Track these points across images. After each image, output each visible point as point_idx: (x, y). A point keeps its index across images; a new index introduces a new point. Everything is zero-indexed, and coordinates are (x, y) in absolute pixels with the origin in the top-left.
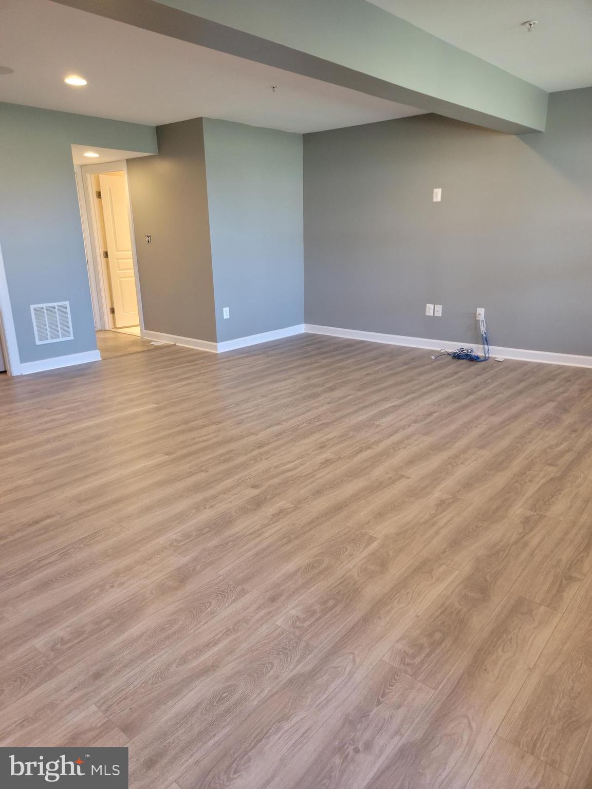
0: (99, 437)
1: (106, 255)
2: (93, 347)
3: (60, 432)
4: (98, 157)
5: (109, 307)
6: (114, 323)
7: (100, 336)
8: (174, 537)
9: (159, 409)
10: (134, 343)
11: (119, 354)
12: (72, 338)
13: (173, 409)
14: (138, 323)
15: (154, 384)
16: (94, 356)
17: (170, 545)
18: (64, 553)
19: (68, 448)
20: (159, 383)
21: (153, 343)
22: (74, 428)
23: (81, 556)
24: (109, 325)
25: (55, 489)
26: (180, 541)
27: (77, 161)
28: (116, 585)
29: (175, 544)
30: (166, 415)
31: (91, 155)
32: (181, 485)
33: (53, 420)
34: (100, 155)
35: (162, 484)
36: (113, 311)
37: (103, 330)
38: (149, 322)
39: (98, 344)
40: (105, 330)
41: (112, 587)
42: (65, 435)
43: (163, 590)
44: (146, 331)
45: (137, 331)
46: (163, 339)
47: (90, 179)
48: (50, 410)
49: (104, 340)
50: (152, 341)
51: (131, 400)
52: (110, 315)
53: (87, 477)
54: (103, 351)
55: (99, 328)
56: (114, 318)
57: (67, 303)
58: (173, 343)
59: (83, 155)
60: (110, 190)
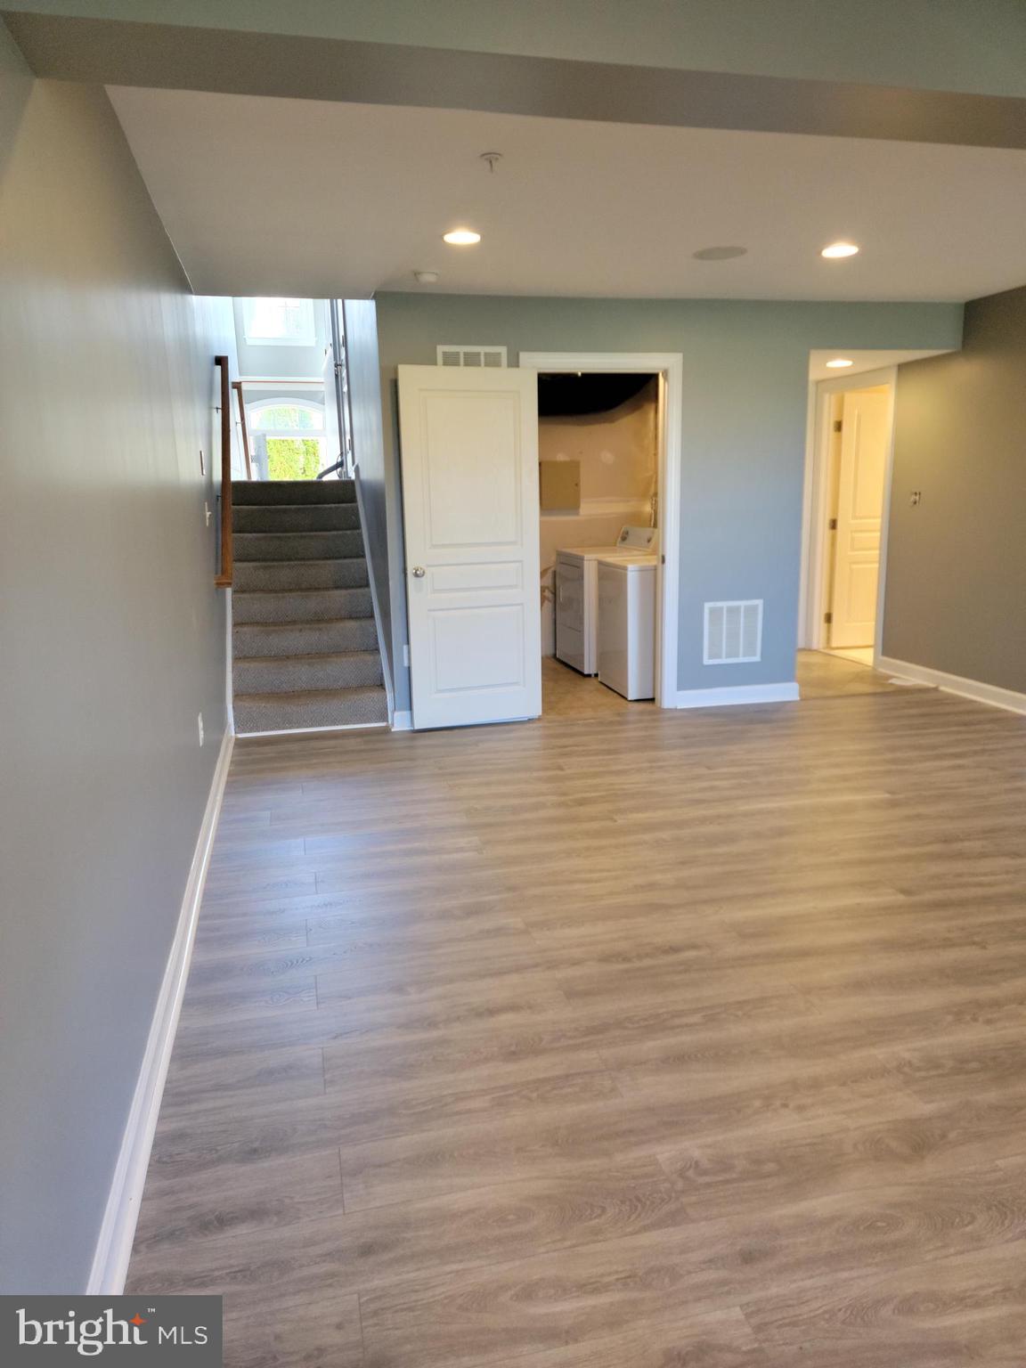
0: (781, 832)
1: (833, 524)
2: (787, 677)
3: (723, 809)
4: (852, 366)
5: (824, 611)
6: (829, 639)
7: (801, 658)
8: (907, 1055)
9: (893, 804)
10: (859, 677)
11: (829, 693)
12: (757, 658)
13: (922, 810)
14: (871, 642)
15: (889, 756)
16: (786, 692)
17: (899, 1069)
18: (713, 1016)
19: (731, 838)
20: (899, 755)
21: (893, 681)
22: (744, 807)
23: (737, 1030)
24: (818, 641)
25: (705, 902)
26: (919, 1069)
27: (814, 374)
28: (791, 1106)
29: (906, 1069)
30: (908, 818)
31: (840, 363)
32: (926, 959)
33: (712, 788)
34: (853, 361)
35: (889, 946)
36: (829, 618)
37: (808, 650)
38: (892, 642)
39: (799, 673)
40: (810, 650)
41: (785, 1106)
42: (730, 816)
43: (877, 1151)
44: (885, 658)
45: (867, 657)
46: (914, 676)
47: (829, 402)
48: (712, 772)
49: (807, 666)
50: (892, 677)
51: (845, 778)
52: (824, 625)
53: (758, 896)
54: (804, 684)
55: (801, 643)
56: (829, 631)
57: (759, 603)
58: (932, 685)
59: (825, 365)
60: (859, 417)
